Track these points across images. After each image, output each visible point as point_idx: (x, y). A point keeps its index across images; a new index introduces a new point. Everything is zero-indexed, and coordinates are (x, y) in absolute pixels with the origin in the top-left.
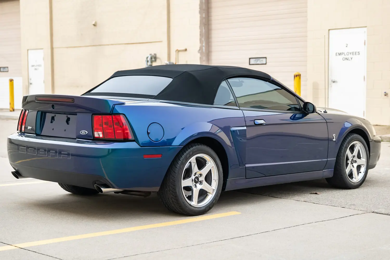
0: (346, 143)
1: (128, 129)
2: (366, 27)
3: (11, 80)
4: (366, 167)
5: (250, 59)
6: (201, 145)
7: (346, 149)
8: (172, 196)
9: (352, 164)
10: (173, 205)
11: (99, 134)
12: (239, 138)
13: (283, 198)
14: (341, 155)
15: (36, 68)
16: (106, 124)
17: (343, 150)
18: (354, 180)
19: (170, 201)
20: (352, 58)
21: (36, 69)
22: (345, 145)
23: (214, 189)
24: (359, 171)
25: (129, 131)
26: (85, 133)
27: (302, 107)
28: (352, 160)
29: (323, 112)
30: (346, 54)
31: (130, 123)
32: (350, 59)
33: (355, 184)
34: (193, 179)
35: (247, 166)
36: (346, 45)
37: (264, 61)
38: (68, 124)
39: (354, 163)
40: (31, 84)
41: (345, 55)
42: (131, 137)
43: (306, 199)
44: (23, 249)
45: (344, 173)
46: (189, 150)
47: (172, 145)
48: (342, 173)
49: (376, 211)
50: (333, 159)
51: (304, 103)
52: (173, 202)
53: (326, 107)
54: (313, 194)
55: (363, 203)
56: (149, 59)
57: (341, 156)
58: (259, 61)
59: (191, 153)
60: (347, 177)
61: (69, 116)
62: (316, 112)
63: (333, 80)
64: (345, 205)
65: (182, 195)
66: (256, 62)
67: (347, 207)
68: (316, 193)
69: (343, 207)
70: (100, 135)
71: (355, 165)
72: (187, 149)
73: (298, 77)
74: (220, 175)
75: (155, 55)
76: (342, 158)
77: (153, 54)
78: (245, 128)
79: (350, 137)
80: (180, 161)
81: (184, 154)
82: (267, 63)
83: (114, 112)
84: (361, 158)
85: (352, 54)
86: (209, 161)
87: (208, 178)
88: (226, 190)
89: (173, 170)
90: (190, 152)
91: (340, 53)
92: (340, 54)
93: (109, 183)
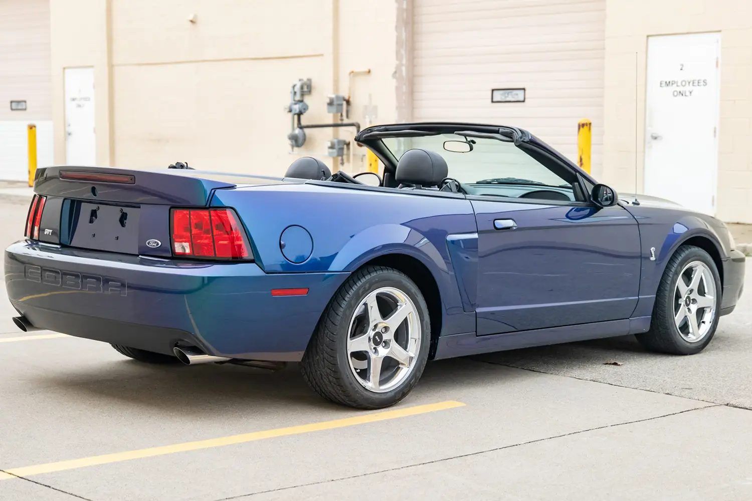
0: (675, 265)
1: (242, 239)
2: (720, 31)
3: (32, 127)
4: (714, 312)
5: (493, 90)
6: (387, 269)
7: (675, 277)
8: (328, 371)
9: (688, 305)
10: (330, 389)
11: (183, 248)
12: (463, 256)
13: (551, 372)
14: (666, 288)
15: (79, 103)
16: (197, 226)
17: (670, 278)
18: (690, 338)
19: (325, 380)
20: (692, 91)
21: (79, 106)
22: (674, 268)
23: (412, 357)
24: (701, 319)
25: (244, 243)
26: (155, 245)
27: (590, 193)
28: (688, 297)
29: (631, 204)
30: (679, 84)
31: (245, 226)
32: (688, 93)
33: (693, 345)
34: (372, 337)
35: (478, 310)
36: (680, 67)
37: (520, 95)
38: (123, 224)
39: (691, 305)
40: (69, 134)
41: (677, 86)
42: (247, 254)
43: (594, 375)
44: (25, 479)
45: (672, 324)
46: (363, 280)
47: (329, 270)
48: (667, 325)
49: (733, 402)
50: (650, 296)
51: (593, 186)
52: (330, 381)
53: (639, 192)
54: (610, 364)
55: (708, 385)
56: (297, 89)
57: (666, 290)
58: (510, 96)
59: (367, 286)
60: (676, 331)
61: (126, 210)
62: (618, 204)
63: (654, 135)
64: (671, 390)
65: (349, 369)
66: (506, 97)
67: (676, 393)
68: (615, 364)
69: (668, 394)
70: (186, 248)
71: (694, 308)
72: (360, 278)
73: (585, 127)
74: (425, 328)
75: (308, 82)
76: (667, 295)
77: (305, 80)
78: (476, 236)
79: (684, 253)
80: (346, 301)
81: (354, 288)
82: (526, 100)
83: (214, 204)
84: (705, 293)
85: (691, 83)
86: (404, 301)
87: (401, 336)
88: (437, 358)
89: (331, 319)
90: (364, 284)
91: (668, 82)
92: (668, 84)
93: (202, 346)
